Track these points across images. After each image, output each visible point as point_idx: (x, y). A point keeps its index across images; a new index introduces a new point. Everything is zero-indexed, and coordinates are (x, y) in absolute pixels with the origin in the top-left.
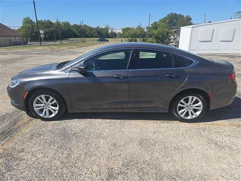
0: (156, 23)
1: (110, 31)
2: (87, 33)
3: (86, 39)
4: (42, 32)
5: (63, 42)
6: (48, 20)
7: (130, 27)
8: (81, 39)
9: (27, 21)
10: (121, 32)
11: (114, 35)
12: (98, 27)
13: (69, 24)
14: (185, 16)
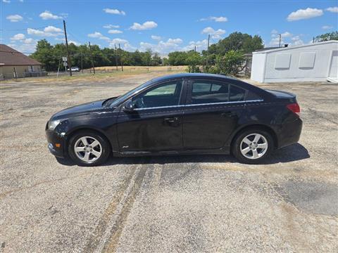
0: (215, 45)
1: (152, 57)
4: (65, 59)
6: (72, 44)
9: (43, 45)
10: (168, 58)
11: (158, 62)
12: (137, 52)
13: (98, 47)
14: (253, 37)
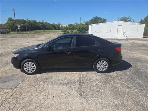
0: (87, 22)
1: (61, 26)
2: (47, 27)
3: (45, 30)
4: (19, 26)
5: (31, 32)
6: (23, 19)
7: (72, 24)
8: (42, 30)
12: (53, 24)
13: (36, 21)
